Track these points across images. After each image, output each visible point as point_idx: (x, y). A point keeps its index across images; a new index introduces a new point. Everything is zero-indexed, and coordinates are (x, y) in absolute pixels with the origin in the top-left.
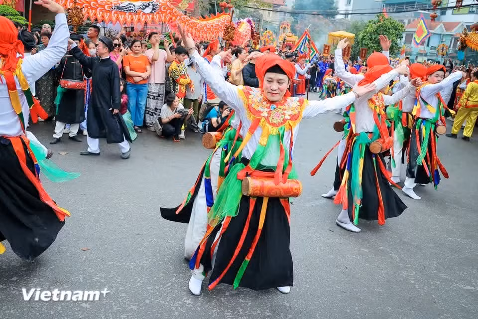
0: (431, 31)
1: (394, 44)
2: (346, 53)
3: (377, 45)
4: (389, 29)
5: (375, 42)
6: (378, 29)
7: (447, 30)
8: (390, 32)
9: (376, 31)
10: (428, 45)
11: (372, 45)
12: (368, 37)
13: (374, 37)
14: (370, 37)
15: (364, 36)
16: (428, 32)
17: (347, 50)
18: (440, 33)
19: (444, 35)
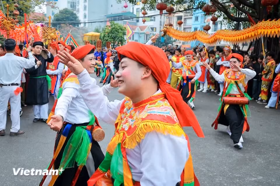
0: (134, 31)
1: (122, 39)
2: (99, 45)
3: (113, 40)
4: (118, 30)
5: (111, 38)
6: (112, 30)
7: (141, 30)
8: (119, 32)
9: (111, 31)
10: (133, 39)
11: (110, 40)
12: (107, 35)
13: (110, 35)
14: (108, 35)
15: (104, 35)
16: (132, 32)
17: (99, 44)
18: (138, 32)
19: (140, 33)
